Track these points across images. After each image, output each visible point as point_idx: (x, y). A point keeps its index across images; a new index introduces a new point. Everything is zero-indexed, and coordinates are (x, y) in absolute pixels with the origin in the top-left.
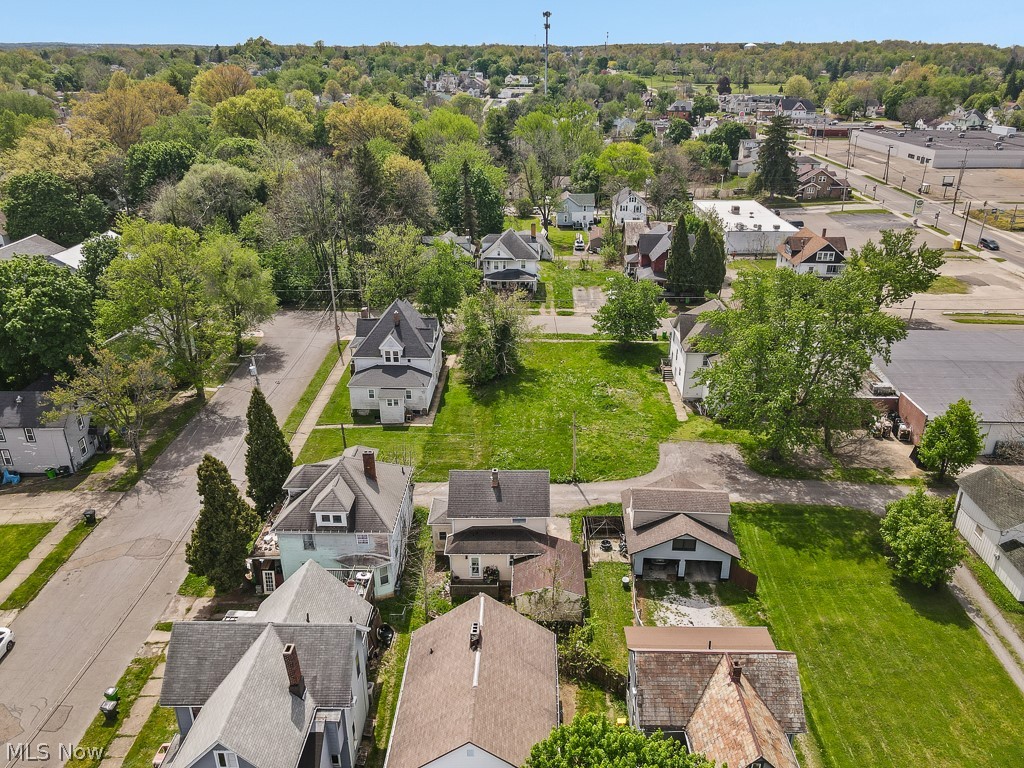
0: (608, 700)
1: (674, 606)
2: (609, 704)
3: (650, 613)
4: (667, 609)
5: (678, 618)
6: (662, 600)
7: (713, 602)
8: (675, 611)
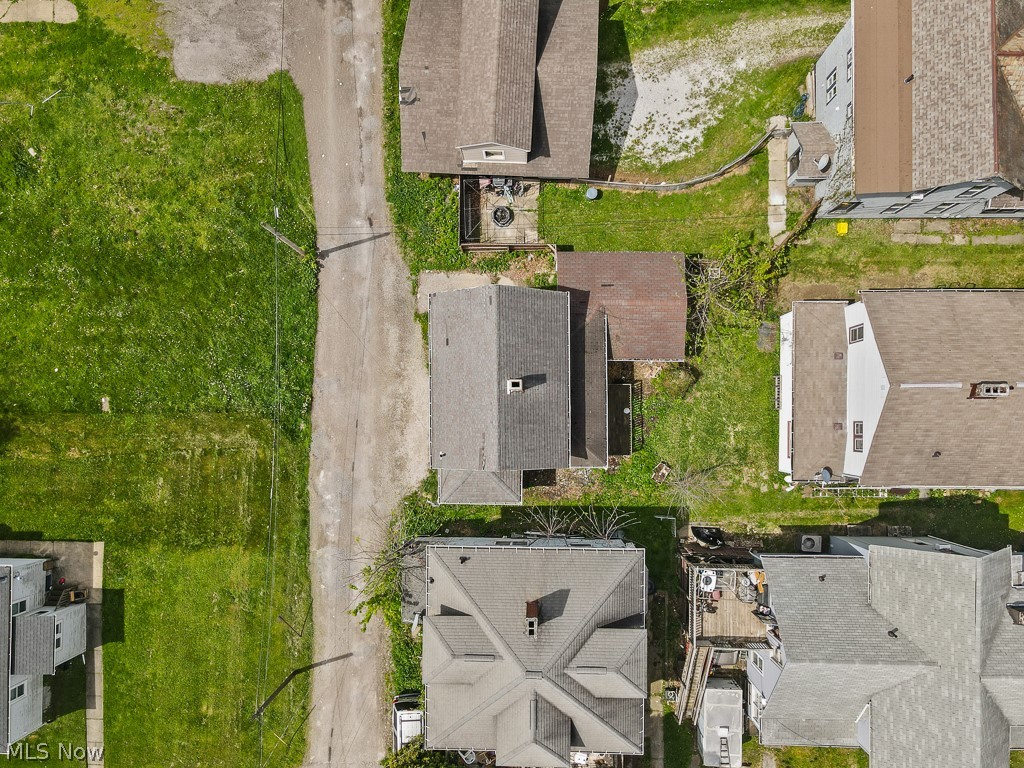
0: (803, 242)
1: (632, 131)
2: (808, 241)
3: (647, 168)
4: (637, 142)
5: (657, 129)
6: (619, 147)
7: (625, 74)
8: (642, 132)
